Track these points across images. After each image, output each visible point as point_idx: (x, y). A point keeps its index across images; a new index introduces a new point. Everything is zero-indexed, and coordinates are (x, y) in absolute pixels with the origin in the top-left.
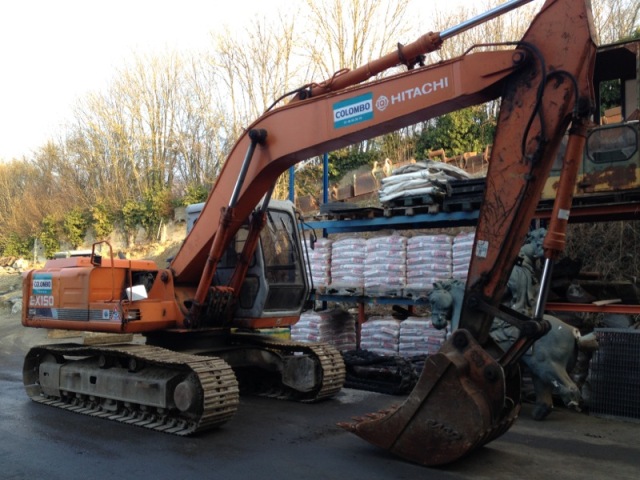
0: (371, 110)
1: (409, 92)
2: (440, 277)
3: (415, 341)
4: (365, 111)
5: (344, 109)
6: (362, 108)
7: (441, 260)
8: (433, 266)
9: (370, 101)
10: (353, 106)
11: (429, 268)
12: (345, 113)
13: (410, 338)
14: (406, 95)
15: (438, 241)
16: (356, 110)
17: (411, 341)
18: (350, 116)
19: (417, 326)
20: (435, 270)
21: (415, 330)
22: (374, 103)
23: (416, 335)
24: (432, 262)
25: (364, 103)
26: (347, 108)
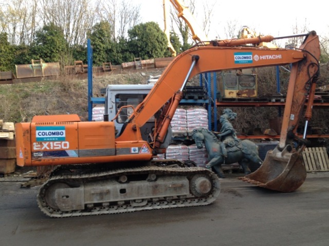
0: (251, 59)
1: (267, 56)
2: (182, 127)
3: (176, 155)
4: (249, 59)
5: (239, 56)
6: (247, 58)
7: (182, 120)
8: (179, 122)
9: (251, 56)
10: (244, 56)
11: (177, 123)
12: (240, 58)
13: (172, 154)
14: (266, 57)
15: (181, 111)
16: (245, 58)
17: (173, 156)
18: (242, 60)
19: (176, 149)
20: (180, 124)
21: (175, 151)
22: (253, 57)
23: (175, 153)
24: (178, 121)
25: (249, 56)
26: (241, 56)
